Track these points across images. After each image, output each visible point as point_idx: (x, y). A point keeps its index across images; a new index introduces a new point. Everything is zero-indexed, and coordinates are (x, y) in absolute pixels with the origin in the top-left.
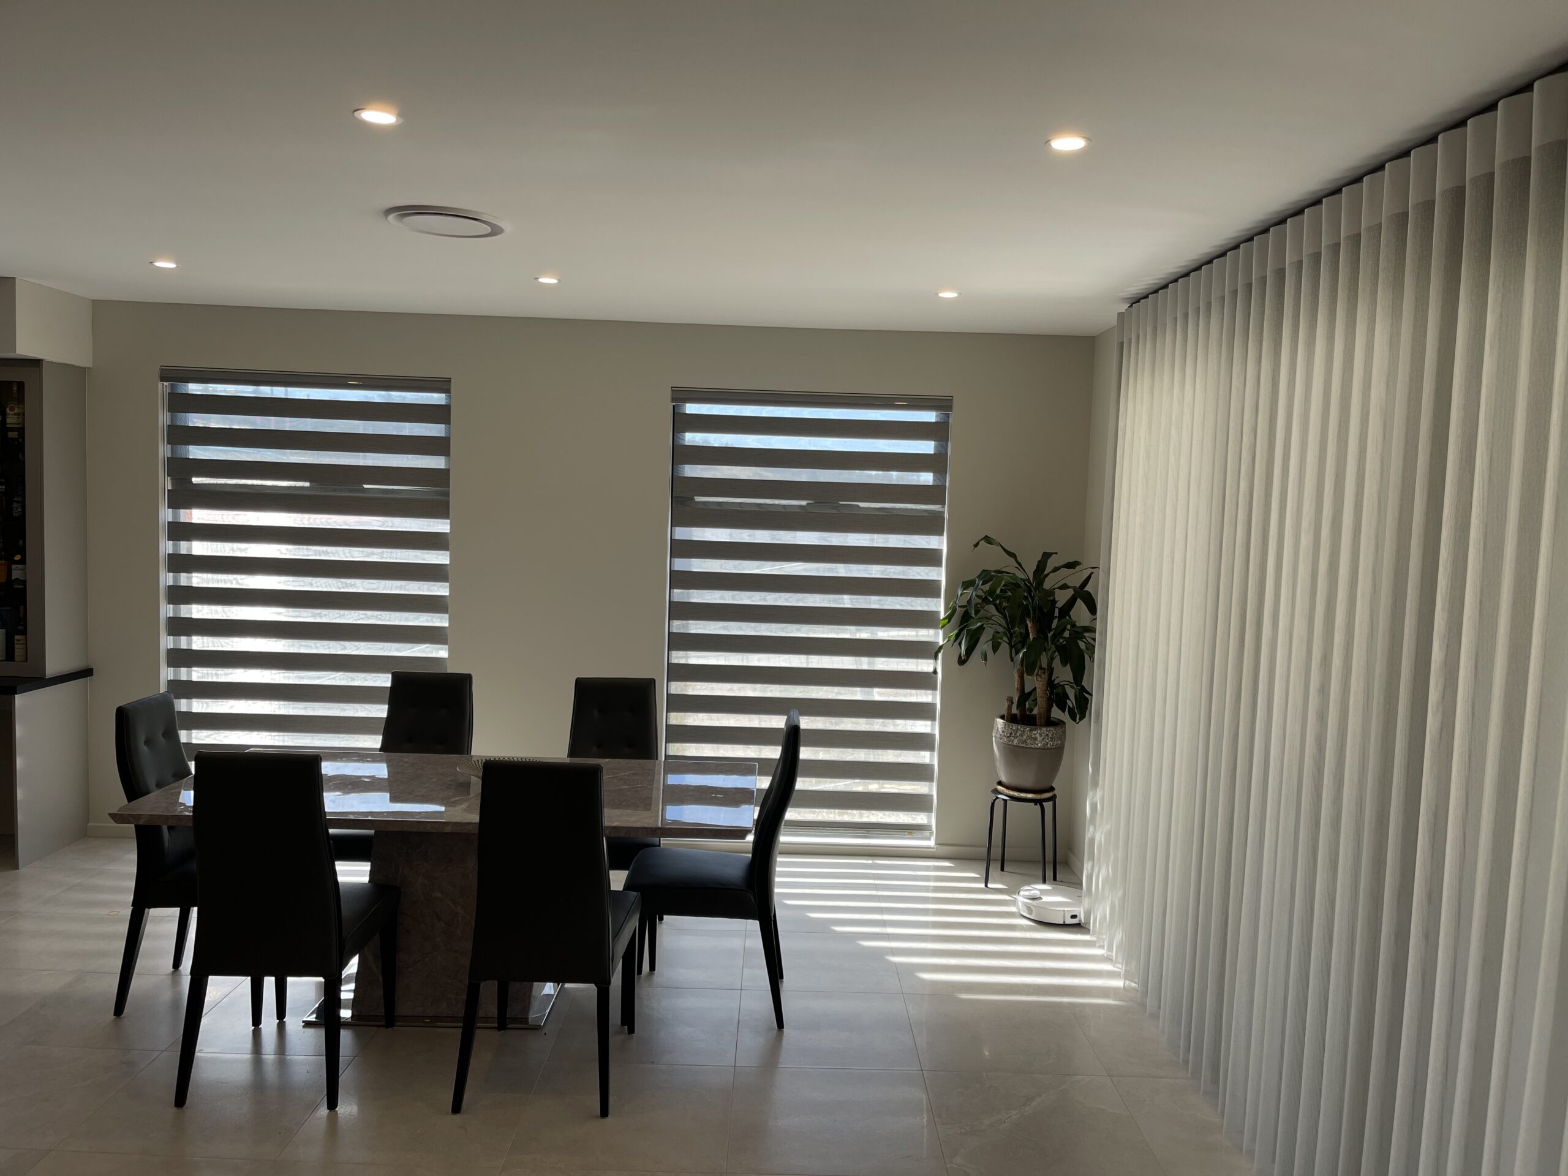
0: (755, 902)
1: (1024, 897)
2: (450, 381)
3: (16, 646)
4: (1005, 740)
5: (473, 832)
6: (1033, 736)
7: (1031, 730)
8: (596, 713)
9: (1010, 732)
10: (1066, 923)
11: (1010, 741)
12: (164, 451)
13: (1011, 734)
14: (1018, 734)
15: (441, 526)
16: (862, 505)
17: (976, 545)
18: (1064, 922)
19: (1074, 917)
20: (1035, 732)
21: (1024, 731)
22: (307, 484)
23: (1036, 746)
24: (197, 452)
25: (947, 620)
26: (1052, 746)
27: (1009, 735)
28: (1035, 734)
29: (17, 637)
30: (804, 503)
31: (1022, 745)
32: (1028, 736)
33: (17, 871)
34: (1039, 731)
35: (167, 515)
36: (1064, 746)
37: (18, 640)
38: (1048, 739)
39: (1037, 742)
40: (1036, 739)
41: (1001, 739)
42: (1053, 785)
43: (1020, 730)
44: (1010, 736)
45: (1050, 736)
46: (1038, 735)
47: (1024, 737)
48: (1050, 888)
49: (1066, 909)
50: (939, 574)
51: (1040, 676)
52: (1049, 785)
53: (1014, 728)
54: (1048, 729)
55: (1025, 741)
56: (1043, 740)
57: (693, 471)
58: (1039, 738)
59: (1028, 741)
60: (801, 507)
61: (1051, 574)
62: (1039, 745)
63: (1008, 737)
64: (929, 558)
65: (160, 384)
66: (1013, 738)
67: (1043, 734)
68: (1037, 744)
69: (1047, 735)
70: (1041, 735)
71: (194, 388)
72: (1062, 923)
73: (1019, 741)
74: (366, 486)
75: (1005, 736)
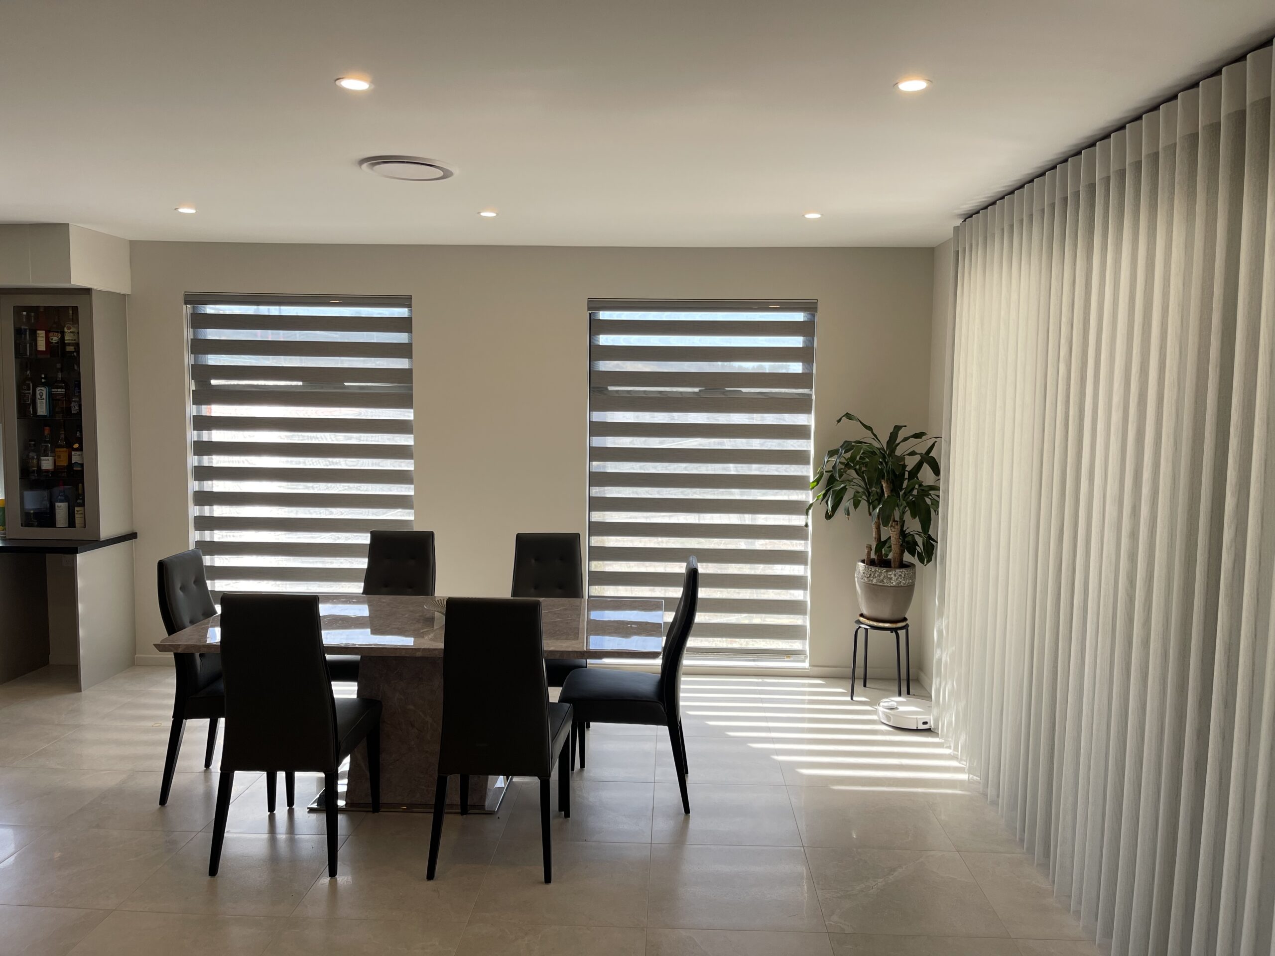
0: (665, 711)
1: (884, 707)
2: (411, 298)
3: (76, 516)
4: (866, 580)
5: (438, 656)
6: (889, 576)
7: (887, 571)
8: (533, 561)
9: (869, 573)
10: (919, 728)
11: (869, 581)
12: (188, 359)
13: (870, 575)
14: (876, 575)
15: (406, 414)
16: (744, 390)
17: (839, 421)
19: (925, 723)
20: (891, 573)
21: (881, 572)
22: (300, 383)
23: (891, 585)
24: (214, 360)
25: (816, 483)
26: (905, 584)
27: (868, 576)
28: (890, 575)
29: (77, 509)
30: (696, 390)
31: (880, 584)
32: (884, 577)
33: (80, 693)
34: (894, 572)
35: (192, 410)
36: (914, 585)
37: (78, 511)
38: (901, 579)
39: (892, 581)
40: (891, 579)
41: (862, 579)
42: (906, 616)
43: (878, 571)
44: (870, 576)
45: (903, 576)
46: (893, 576)
47: (882, 577)
48: (905, 700)
49: (919, 717)
50: (808, 445)
51: (894, 527)
52: (903, 617)
53: (873, 570)
54: (901, 571)
55: (882, 581)
56: (897, 579)
57: (606, 366)
58: (894, 578)
59: (885, 581)
60: (694, 393)
61: (901, 443)
62: (894, 583)
63: (868, 577)
64: (799, 432)
65: (184, 306)
66: (872, 578)
67: (897, 575)
68: (892, 583)
69: (900, 575)
70: (895, 575)
71: (210, 309)
72: (916, 728)
73: (877, 581)
74: (346, 384)
75: (865, 577)
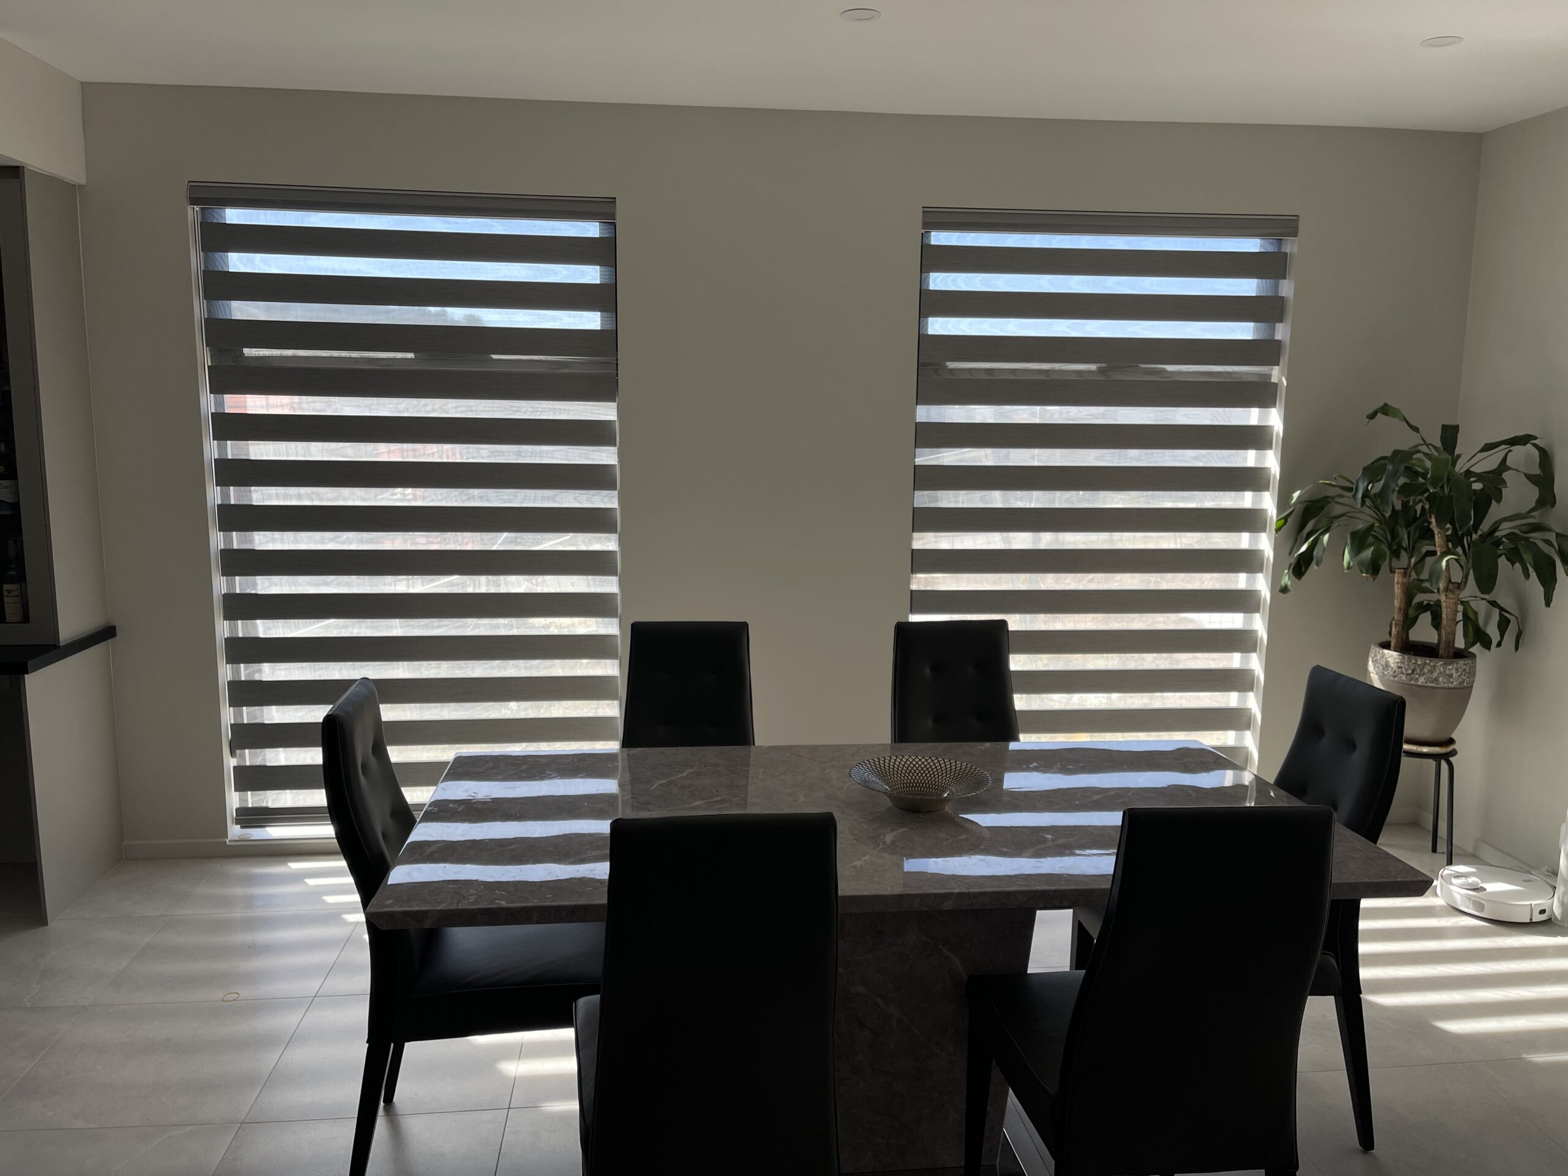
1: (1461, 887)
2: (615, 202)
3: (6, 599)
4: (1404, 677)
6: (1448, 672)
7: (1446, 664)
8: (928, 671)
9: (1412, 667)
10: (1533, 921)
11: (1411, 680)
12: (199, 309)
13: (1413, 670)
14: (1426, 671)
15: (605, 412)
16: (1170, 368)
17: (1372, 416)
18: (1531, 920)
19: (1543, 912)
20: (1450, 667)
21: (1434, 666)
22: (411, 355)
23: (1450, 685)
24: (244, 310)
25: (1283, 521)
26: (1469, 683)
27: (1410, 671)
28: (1450, 670)
29: (6, 587)
30: (1093, 367)
31: (1432, 685)
32: (1440, 673)
33: (46, 927)
34: (1455, 665)
35: (208, 403)
36: (1471, 687)
37: (9, 592)
38: (1465, 675)
39: (1452, 680)
40: (1451, 676)
41: (1395, 677)
42: (1453, 736)
43: (1428, 664)
44: (1413, 673)
45: (1468, 671)
46: (1454, 671)
47: (1435, 675)
49: (1533, 903)
50: (1271, 461)
51: (1452, 591)
52: (1449, 737)
53: (1419, 663)
54: (1466, 662)
55: (1436, 680)
56: (1459, 676)
57: (939, 326)
58: (1455, 675)
59: (1441, 679)
60: (1089, 372)
62: (1455, 683)
63: (1408, 674)
64: (1254, 438)
65: (189, 209)
66: (1417, 676)
67: (1460, 670)
68: (1452, 683)
69: (1465, 670)
70: (1457, 670)
71: (234, 216)
72: (1528, 921)
73: (1427, 680)
74: (495, 357)
75: (1402, 673)
